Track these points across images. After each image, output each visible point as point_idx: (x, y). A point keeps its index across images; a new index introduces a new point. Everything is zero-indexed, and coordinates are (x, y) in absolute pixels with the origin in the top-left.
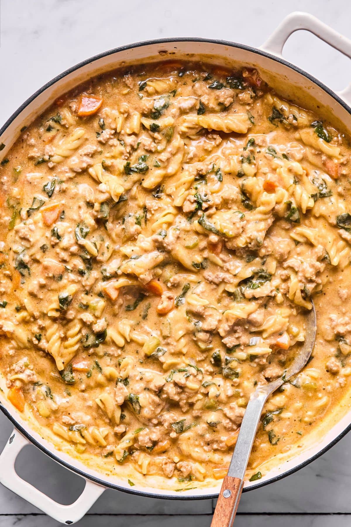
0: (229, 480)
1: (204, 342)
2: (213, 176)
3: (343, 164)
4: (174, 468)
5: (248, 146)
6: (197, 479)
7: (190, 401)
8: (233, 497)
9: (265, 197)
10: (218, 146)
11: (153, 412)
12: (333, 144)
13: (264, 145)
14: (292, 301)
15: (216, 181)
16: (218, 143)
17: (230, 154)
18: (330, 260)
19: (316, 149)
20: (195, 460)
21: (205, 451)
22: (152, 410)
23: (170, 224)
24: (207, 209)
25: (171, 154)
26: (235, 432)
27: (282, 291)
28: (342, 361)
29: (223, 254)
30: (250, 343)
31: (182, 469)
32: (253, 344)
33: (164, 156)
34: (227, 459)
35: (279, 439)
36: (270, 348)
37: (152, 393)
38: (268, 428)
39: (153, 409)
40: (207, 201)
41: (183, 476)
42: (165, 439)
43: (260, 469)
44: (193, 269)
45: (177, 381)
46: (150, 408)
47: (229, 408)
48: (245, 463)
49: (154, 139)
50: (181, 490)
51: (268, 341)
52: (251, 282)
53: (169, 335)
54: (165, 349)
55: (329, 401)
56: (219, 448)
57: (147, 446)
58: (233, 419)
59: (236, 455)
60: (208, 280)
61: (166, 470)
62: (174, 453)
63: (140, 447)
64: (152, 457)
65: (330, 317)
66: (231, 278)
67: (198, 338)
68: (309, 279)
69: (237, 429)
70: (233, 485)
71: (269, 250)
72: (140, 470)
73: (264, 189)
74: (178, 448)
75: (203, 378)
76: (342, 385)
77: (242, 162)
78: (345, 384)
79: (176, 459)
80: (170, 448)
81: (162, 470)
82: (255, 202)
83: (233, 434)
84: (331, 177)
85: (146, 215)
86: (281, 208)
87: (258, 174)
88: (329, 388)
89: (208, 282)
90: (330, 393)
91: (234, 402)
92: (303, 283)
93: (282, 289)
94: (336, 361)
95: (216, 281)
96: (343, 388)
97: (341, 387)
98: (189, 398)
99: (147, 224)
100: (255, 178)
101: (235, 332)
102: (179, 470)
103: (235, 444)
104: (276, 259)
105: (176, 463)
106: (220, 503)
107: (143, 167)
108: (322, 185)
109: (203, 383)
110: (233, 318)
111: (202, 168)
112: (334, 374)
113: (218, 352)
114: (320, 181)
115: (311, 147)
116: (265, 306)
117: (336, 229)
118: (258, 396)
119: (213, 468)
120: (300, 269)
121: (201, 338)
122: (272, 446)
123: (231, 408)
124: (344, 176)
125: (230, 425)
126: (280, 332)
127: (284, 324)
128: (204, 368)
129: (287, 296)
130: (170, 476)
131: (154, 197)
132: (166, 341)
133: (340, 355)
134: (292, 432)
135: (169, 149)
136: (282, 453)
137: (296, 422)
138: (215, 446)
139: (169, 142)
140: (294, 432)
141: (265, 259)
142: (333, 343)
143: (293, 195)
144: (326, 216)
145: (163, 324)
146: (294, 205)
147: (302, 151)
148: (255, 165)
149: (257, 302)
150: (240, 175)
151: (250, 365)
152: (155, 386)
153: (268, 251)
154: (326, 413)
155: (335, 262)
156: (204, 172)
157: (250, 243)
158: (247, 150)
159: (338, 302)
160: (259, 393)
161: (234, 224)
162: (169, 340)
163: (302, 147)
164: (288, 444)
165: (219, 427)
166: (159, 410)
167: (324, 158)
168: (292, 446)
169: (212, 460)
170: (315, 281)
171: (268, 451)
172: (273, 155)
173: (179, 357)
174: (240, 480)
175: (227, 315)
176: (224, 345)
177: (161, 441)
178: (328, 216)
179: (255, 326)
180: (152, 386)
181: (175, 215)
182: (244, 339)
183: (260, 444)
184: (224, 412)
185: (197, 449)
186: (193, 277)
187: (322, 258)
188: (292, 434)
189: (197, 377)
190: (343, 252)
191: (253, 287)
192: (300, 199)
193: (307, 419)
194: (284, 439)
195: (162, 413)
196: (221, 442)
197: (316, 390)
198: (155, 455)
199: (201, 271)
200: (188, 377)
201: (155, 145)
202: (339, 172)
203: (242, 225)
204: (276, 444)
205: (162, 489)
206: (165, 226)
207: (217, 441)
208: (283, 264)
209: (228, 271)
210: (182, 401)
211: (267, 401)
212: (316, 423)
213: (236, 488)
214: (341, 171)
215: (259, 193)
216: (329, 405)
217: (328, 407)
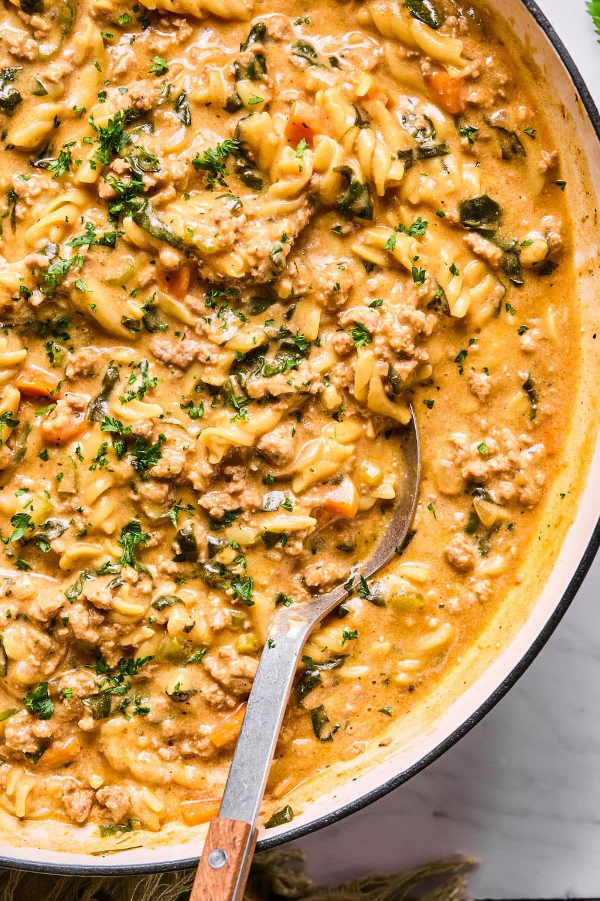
0: (221, 826)
1: (156, 503)
2: (169, 114)
3: (470, 80)
4: (90, 801)
5: (252, 41)
6: (144, 826)
7: (125, 642)
8: (233, 867)
9: (287, 157)
10: (184, 43)
11: (36, 670)
12: (446, 32)
13: (286, 37)
14: (363, 405)
15: (176, 124)
16: (182, 36)
17: (208, 61)
18: (447, 306)
19: (408, 45)
20: (139, 781)
21: (163, 759)
22: (34, 666)
23: (67, 228)
24: (154, 190)
25: (73, 63)
26: (233, 714)
27: (336, 380)
28: (480, 543)
29: (192, 295)
30: (265, 504)
31: (107, 804)
32: (271, 507)
33: (55, 70)
34: (217, 776)
35: (337, 728)
36: (312, 515)
37: (35, 627)
38: (311, 702)
39: (38, 663)
40: (153, 172)
41: (111, 820)
42: (68, 734)
43: (291, 800)
44: (125, 332)
45: (92, 596)
46: (29, 661)
47: (217, 657)
48: (259, 785)
49: (32, 29)
50: (104, 853)
51: (308, 499)
52: (262, 362)
53: (74, 491)
54: (66, 522)
55: (454, 635)
56: (196, 752)
57: (25, 751)
58: (226, 682)
59: (240, 767)
60: (160, 359)
61: (71, 807)
62: (90, 766)
63: (11, 752)
64: (39, 776)
65: (451, 439)
66: (213, 353)
67: (142, 495)
68: (399, 351)
69: (236, 706)
70: (233, 838)
71: (302, 282)
72: (11, 807)
73: (289, 140)
74: (102, 755)
75: (154, 588)
76: (483, 597)
77: (237, 77)
78: (490, 596)
79: (96, 780)
80: (81, 755)
81: (62, 806)
82: (267, 173)
83: (227, 717)
84: (445, 110)
85: (14, 211)
86: (326, 181)
87: (273, 107)
88: (454, 603)
89: (162, 363)
90: (456, 614)
91: (228, 644)
92: (386, 360)
93: (337, 376)
94: (465, 542)
95: (179, 359)
96: (485, 603)
97: (482, 603)
98: (121, 635)
99: (17, 232)
100: (265, 114)
101: (229, 479)
102: (103, 807)
103: (235, 741)
104: (319, 304)
105: (96, 791)
106: (203, 879)
107: (7, 96)
108: (424, 130)
109: (155, 598)
110: (219, 446)
111: (143, 92)
112: (463, 571)
113: (189, 528)
114: (420, 122)
115: (397, 40)
116: (298, 415)
117: (460, 234)
118: (289, 627)
119: (182, 799)
120: (379, 329)
121: (148, 494)
122: (320, 743)
123: (223, 658)
124: (474, 107)
125: (220, 696)
126: (334, 476)
127: (343, 460)
128: (157, 565)
129: (352, 392)
130: (81, 821)
131: (34, 166)
132: (66, 503)
133: (474, 526)
134: (369, 710)
135: (67, 52)
136: (343, 760)
137: (376, 685)
138: (186, 747)
139: (67, 34)
140: (373, 709)
141: (292, 306)
142: (461, 500)
143: (354, 151)
144: (434, 202)
145: (60, 464)
146: (358, 177)
147: (376, 52)
148: (267, 84)
149: (276, 406)
150: (233, 107)
151: (266, 557)
152: (41, 611)
153: (300, 287)
154: (448, 661)
155: (459, 310)
156: (147, 103)
157: (256, 268)
158: (248, 50)
159: (471, 405)
160: (291, 621)
161: (218, 223)
162: (75, 503)
163: (376, 42)
164: (361, 738)
165: (195, 702)
166: (51, 665)
167: (426, 65)
168: (367, 743)
169: (178, 780)
170: (413, 355)
171: (312, 756)
172: (308, 59)
173: (98, 541)
174: (248, 827)
175: (209, 441)
176: (205, 512)
177: (60, 739)
178: (439, 202)
179: (275, 466)
180: (33, 610)
181: (81, 208)
182: (252, 495)
183: (293, 739)
184: (206, 667)
185: (144, 756)
186: (126, 354)
187: (429, 300)
188: (369, 714)
189: (139, 586)
190: (478, 286)
191: (265, 372)
192: (372, 163)
193: (402, 678)
194: (349, 728)
195: (60, 674)
196: (201, 737)
197: (421, 611)
198: (45, 773)
199: (145, 339)
200: (118, 587)
201: (35, 43)
202: (463, 98)
203: (235, 225)
204: (330, 739)
205: (61, 850)
206: (55, 233)
207: (191, 737)
208: (339, 319)
209: (205, 336)
210: (106, 644)
211: (309, 640)
212: (426, 687)
213: (238, 844)
214: (467, 95)
215: (276, 148)
216: (454, 644)
217: (451, 649)
